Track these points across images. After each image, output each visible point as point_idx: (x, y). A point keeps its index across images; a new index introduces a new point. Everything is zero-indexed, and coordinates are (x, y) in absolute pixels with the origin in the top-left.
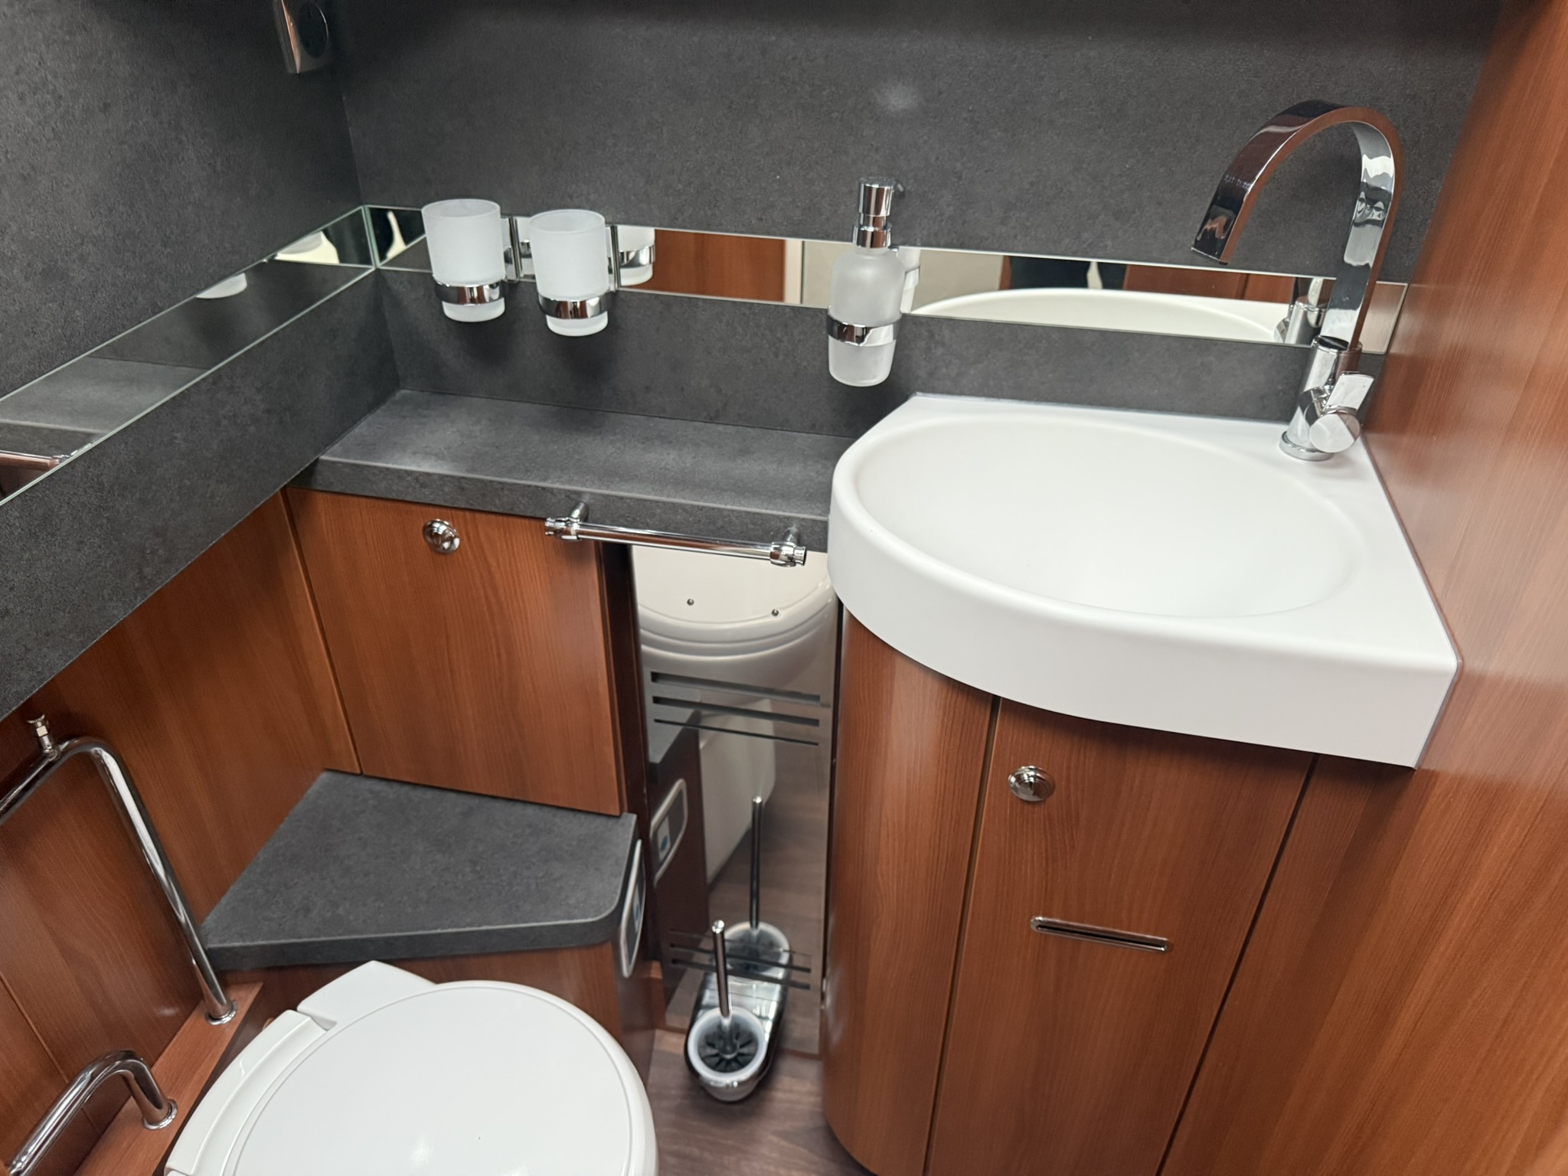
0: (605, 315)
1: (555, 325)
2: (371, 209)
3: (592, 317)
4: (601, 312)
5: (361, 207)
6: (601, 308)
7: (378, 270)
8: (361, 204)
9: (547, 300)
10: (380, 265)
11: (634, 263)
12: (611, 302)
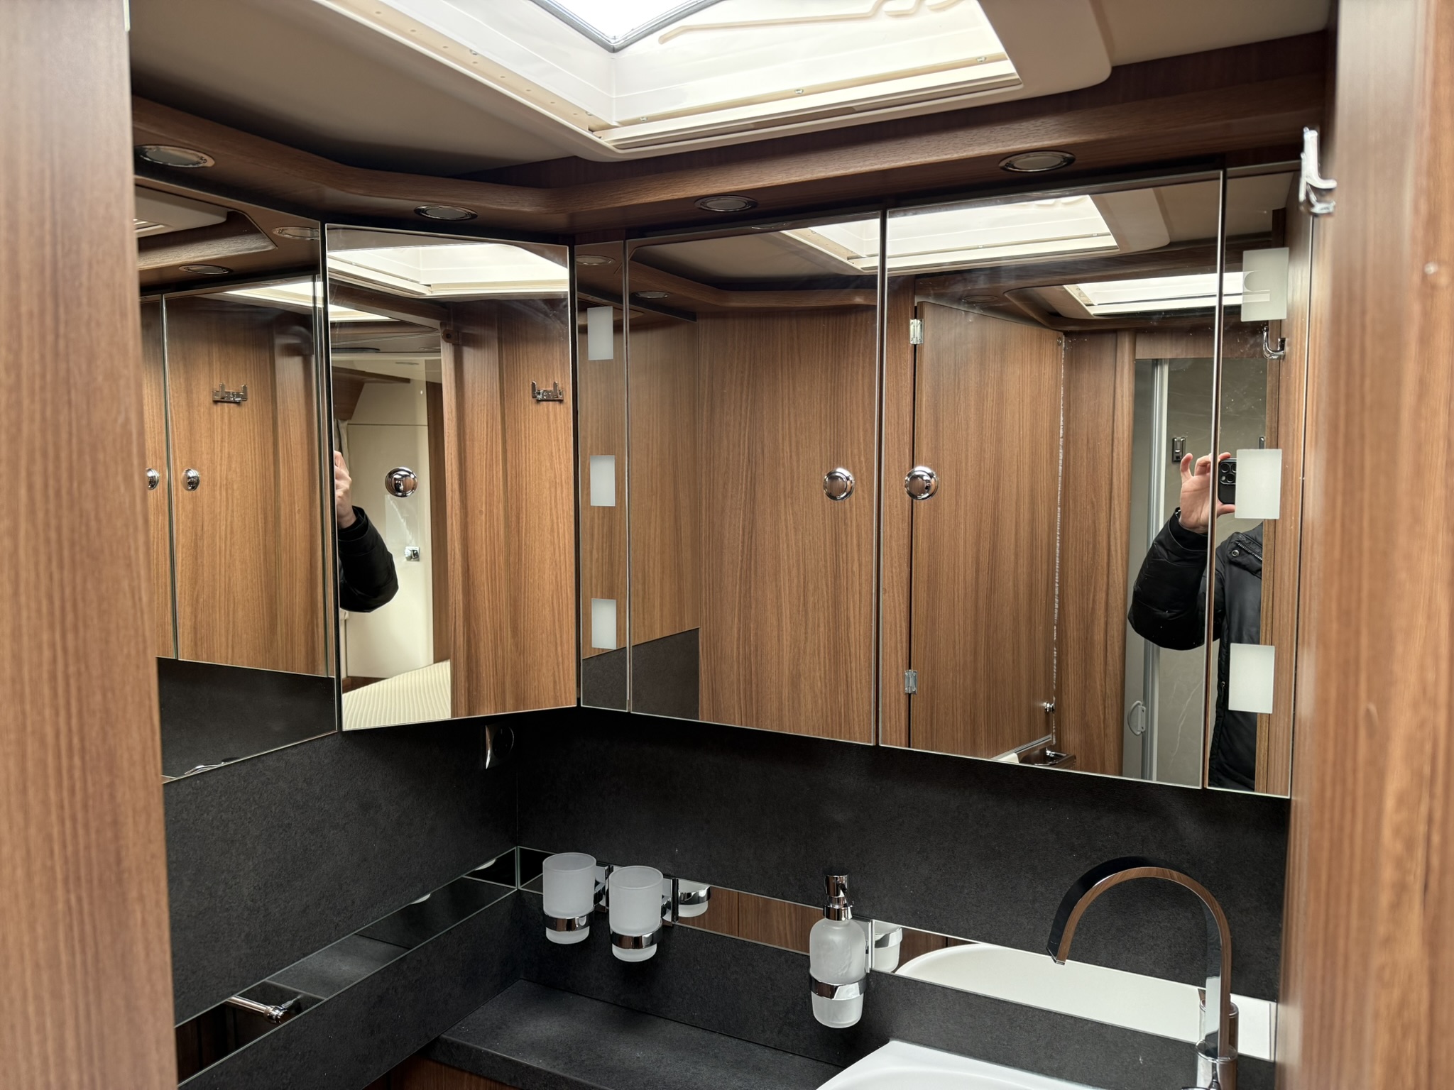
0: (655, 947)
1: (617, 952)
2: (521, 849)
3: (647, 946)
4: (652, 944)
5: (515, 848)
6: (652, 941)
7: (518, 890)
8: (517, 845)
9: (613, 932)
10: (520, 888)
11: (691, 900)
12: (664, 936)
